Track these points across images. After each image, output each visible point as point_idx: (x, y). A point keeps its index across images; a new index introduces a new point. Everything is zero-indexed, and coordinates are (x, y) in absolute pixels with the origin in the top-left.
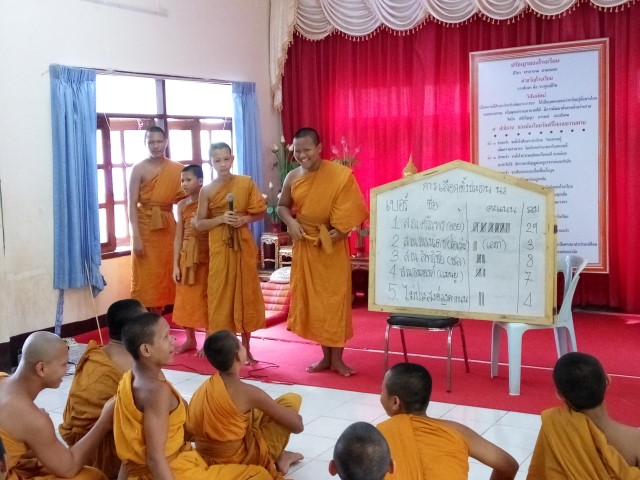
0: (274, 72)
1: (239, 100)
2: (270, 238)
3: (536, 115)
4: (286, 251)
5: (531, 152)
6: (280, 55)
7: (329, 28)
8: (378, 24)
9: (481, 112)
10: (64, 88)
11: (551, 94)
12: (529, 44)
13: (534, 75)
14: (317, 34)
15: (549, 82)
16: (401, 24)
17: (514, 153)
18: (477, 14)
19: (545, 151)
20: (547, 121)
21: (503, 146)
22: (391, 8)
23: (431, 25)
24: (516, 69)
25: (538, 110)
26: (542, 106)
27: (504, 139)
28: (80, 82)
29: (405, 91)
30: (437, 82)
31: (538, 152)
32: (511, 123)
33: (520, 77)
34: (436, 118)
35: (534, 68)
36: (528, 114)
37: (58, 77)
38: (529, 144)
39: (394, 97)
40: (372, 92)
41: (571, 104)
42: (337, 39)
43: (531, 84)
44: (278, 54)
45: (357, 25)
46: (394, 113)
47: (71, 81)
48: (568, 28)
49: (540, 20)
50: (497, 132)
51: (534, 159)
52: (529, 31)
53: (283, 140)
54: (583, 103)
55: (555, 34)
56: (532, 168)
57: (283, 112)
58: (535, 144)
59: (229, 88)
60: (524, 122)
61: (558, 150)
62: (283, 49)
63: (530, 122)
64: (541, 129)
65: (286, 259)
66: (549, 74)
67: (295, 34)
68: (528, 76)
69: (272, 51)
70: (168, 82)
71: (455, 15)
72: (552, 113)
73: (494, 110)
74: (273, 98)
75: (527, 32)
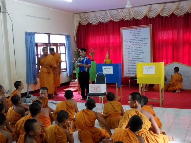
0: (75, 33)
1: (67, 39)
5: (135, 50)
6: (76, 28)
7: (88, 22)
8: (99, 21)
9: (123, 41)
11: (139, 37)
12: (134, 26)
13: (135, 33)
14: (85, 23)
15: (139, 35)
16: (104, 21)
17: (131, 51)
18: (122, 19)
19: (138, 50)
20: (139, 43)
21: (129, 49)
22: (102, 17)
23: (111, 21)
24: (132, 31)
25: (136, 41)
26: (137, 40)
27: (129, 47)
28: (32, 36)
29: (106, 37)
30: (113, 34)
32: (130, 44)
33: (132, 33)
34: (113, 42)
35: (136, 31)
36: (134, 42)
37: (27, 35)
38: (135, 49)
39: (103, 38)
40: (98, 37)
41: (143, 39)
42: (89, 24)
43: (135, 35)
44: (75, 28)
45: (94, 22)
46: (103, 42)
47: (30, 36)
48: (143, 22)
49: (136, 20)
51: (136, 52)
52: (134, 23)
53: (77, 48)
54: (147, 39)
56: (135, 54)
57: (77, 42)
58: (136, 49)
59: (64, 36)
60: (133, 44)
61: (141, 50)
62: (77, 27)
63: (135, 44)
64: (137, 45)
66: (139, 33)
67: (79, 23)
69: (74, 26)
70: (51, 35)
71: (117, 19)
72: (140, 41)
73: (127, 41)
74: (74, 38)
75: (133, 23)
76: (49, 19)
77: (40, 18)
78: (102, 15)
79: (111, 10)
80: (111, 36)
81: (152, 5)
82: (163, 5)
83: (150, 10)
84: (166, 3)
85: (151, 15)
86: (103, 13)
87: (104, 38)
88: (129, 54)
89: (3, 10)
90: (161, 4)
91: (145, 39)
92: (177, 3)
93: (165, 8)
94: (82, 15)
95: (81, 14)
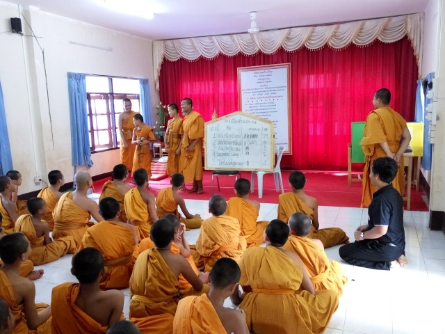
0: (156, 75)
1: (142, 87)
2: (157, 145)
3: (263, 93)
4: (164, 150)
5: (262, 108)
7: (179, 56)
8: (200, 55)
9: (242, 92)
10: (74, 82)
11: (270, 85)
12: (260, 65)
13: (263, 78)
14: (174, 59)
15: (268, 80)
16: (210, 54)
17: (256, 108)
18: (240, 52)
19: (268, 107)
20: (268, 96)
21: (251, 106)
22: (205, 48)
23: (221, 56)
24: (256, 74)
26: (266, 90)
27: (252, 103)
29: (211, 83)
30: (224, 80)
31: (265, 108)
32: (254, 97)
33: (257, 78)
34: (224, 94)
35: (263, 74)
36: (261, 93)
37: (71, 78)
38: (261, 105)
39: (207, 86)
40: (198, 83)
41: (276, 89)
42: (182, 61)
43: (261, 81)
44: (157, 67)
45: (191, 56)
46: (207, 92)
47: (76, 79)
48: (275, 59)
49: (264, 55)
50: (249, 100)
51: (264, 111)
53: (161, 103)
54: (282, 89)
55: (270, 61)
56: (263, 114)
57: (160, 92)
58: (264, 105)
59: (138, 81)
60: (259, 96)
61: (273, 107)
62: (159, 65)
63: (262, 96)
64: (265, 99)
65: (164, 153)
66: (269, 77)
67: (164, 59)
68: (260, 78)
69: (154, 63)
70: (113, 79)
71: (231, 52)
72: (270, 93)
73: (248, 91)
74: (155, 85)
75: (260, 60)
76: (110, 50)
77: (93, 47)
78: (206, 44)
79: (221, 37)
80: (221, 83)
81: (292, 29)
82: (311, 28)
83: (288, 38)
84: (316, 26)
85: (290, 46)
86: (207, 40)
87: (208, 84)
89: (26, 31)
90: (307, 28)
91: (279, 89)
92: (334, 26)
93: (313, 34)
94: (169, 43)
95: (166, 41)
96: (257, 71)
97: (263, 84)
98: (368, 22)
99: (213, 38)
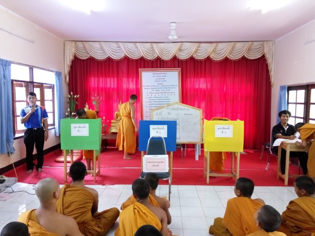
0: (66, 70)
1: (57, 79)
3: (160, 89)
5: (159, 101)
6: (68, 63)
7: (88, 56)
8: (107, 56)
9: (143, 88)
11: (165, 84)
13: (159, 77)
14: (83, 56)
15: (164, 80)
16: (117, 56)
17: (154, 101)
18: (142, 57)
19: (164, 101)
20: (164, 92)
21: (150, 99)
22: (113, 51)
23: (126, 59)
24: (154, 75)
26: (162, 87)
27: (151, 96)
29: (116, 79)
30: (128, 77)
31: (161, 101)
32: (152, 92)
33: (155, 78)
35: (160, 75)
36: (158, 89)
38: (158, 98)
39: (112, 81)
41: (169, 87)
42: (91, 59)
43: (157, 80)
45: (100, 56)
46: (112, 86)
48: (169, 65)
50: (149, 94)
51: (160, 103)
53: (72, 93)
54: (174, 87)
55: (165, 65)
57: (69, 84)
58: (161, 98)
59: (54, 73)
60: (157, 92)
61: (167, 100)
62: (70, 60)
63: (159, 92)
64: (162, 94)
66: (164, 77)
67: (75, 56)
68: (157, 78)
69: (65, 60)
71: (135, 56)
72: (165, 89)
73: (148, 87)
74: (66, 78)
75: (158, 64)
78: (113, 48)
79: (126, 43)
80: (125, 80)
81: (184, 43)
82: (198, 44)
83: (180, 50)
84: (201, 42)
85: (182, 55)
86: (114, 45)
88: (151, 106)
90: (195, 43)
91: (172, 87)
92: (214, 45)
93: (199, 48)
94: (80, 45)
95: (77, 42)
96: (155, 73)
97: (160, 83)
98: (238, 44)
99: (120, 44)
